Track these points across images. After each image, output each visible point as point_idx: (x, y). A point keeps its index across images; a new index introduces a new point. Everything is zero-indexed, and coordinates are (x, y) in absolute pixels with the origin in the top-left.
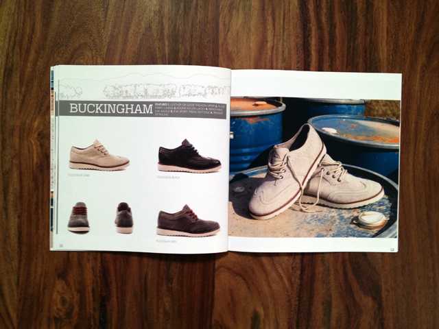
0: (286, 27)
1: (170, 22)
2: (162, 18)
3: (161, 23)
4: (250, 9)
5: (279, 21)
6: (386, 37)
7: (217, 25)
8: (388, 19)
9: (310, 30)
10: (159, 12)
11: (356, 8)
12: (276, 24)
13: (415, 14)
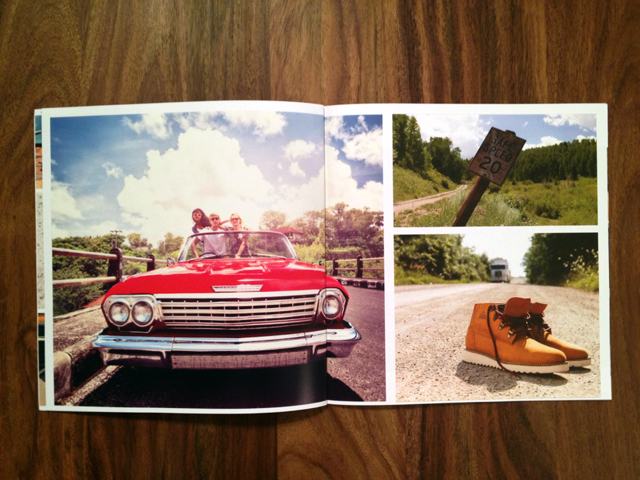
0: (379, 53)
1: (190, 53)
2: (175, 46)
3: (174, 54)
4: (319, 26)
5: (368, 43)
6: (545, 62)
7: (267, 54)
8: (547, 33)
9: (419, 57)
10: (171, 36)
11: (495, 18)
12: (364, 49)
13: (593, 23)
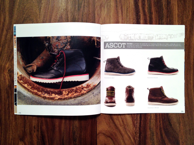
0: (128, 15)
3: (67, 14)
4: (110, 7)
5: (125, 12)
6: (177, 18)
7: (94, 14)
8: (178, 9)
9: (140, 16)
10: (66, 9)
11: (162, 4)
12: (123, 13)
